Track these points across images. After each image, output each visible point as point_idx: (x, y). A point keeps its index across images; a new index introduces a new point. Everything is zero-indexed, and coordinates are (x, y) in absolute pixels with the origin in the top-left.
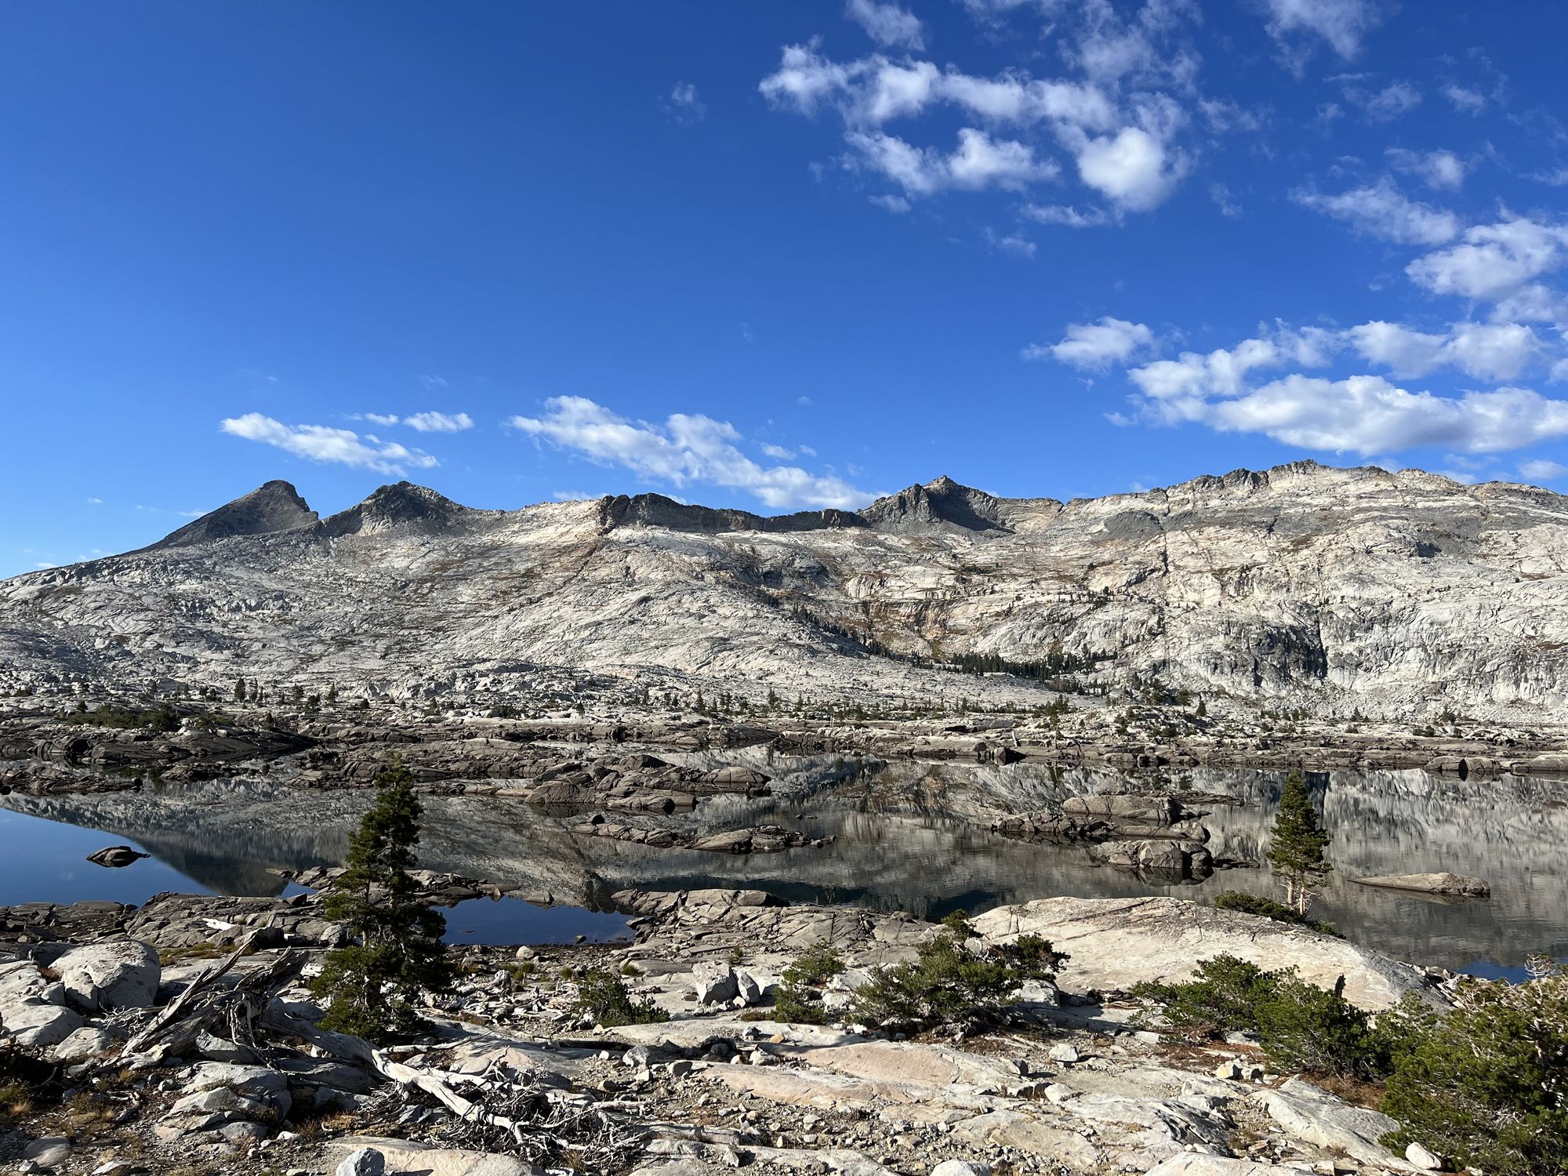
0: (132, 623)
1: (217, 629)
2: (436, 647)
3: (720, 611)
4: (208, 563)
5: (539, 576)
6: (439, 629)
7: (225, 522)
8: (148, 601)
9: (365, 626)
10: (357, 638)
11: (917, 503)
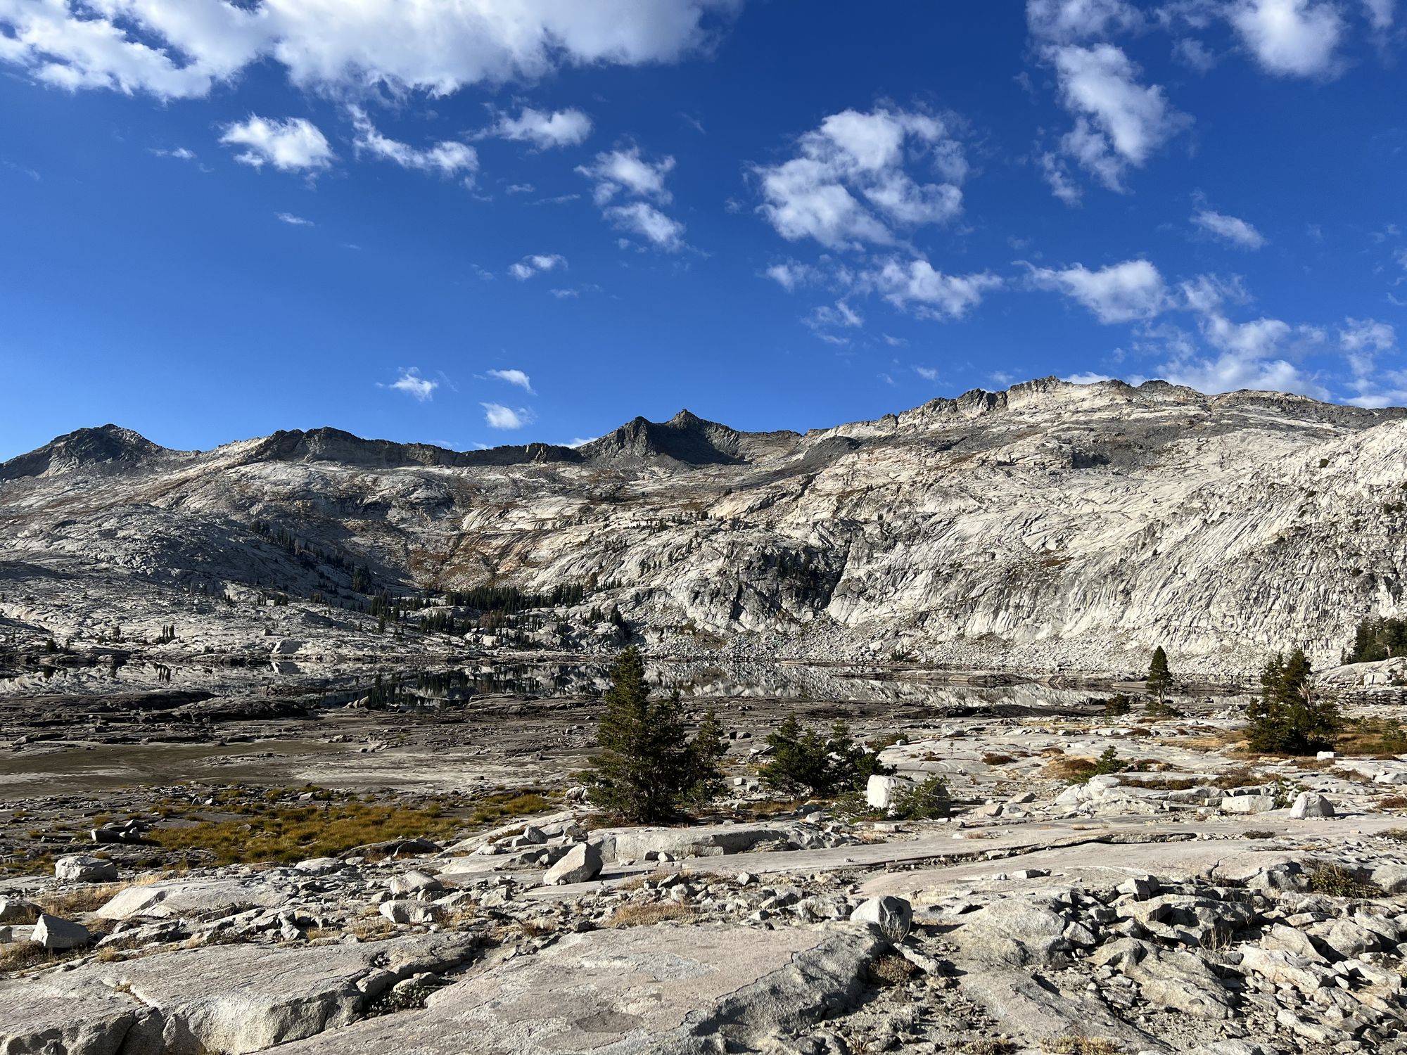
11: (635, 437)
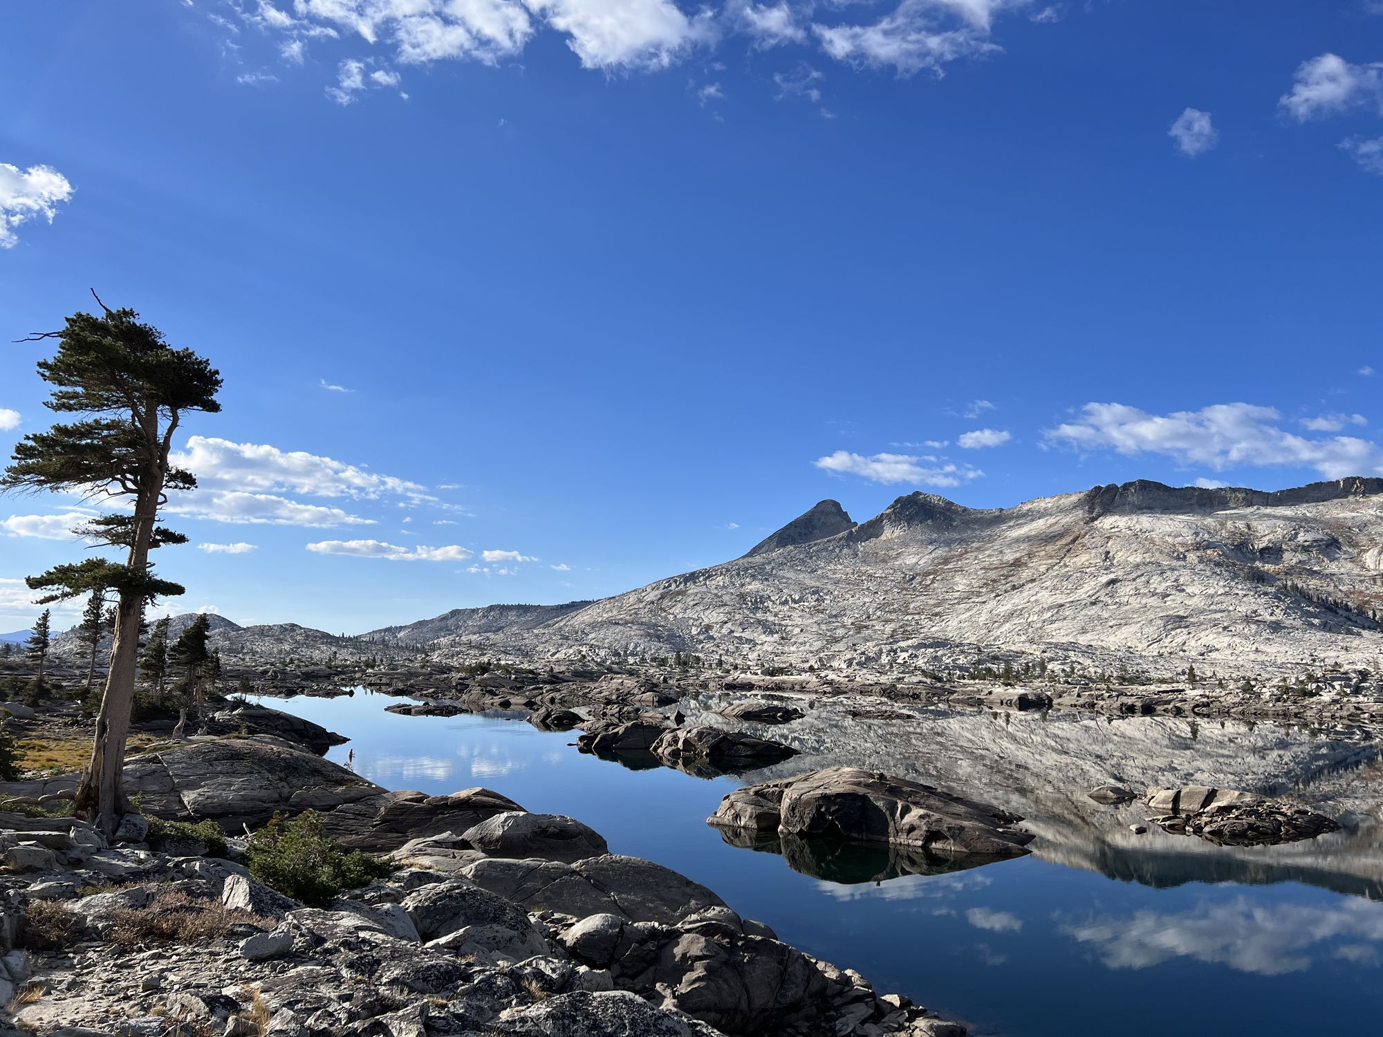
0: (715, 615)
1: (771, 619)
2: (933, 629)
3: (1189, 590)
4: (768, 568)
5: (1026, 564)
6: (936, 615)
7: (789, 535)
8: (726, 598)
9: (879, 613)
10: (871, 623)
